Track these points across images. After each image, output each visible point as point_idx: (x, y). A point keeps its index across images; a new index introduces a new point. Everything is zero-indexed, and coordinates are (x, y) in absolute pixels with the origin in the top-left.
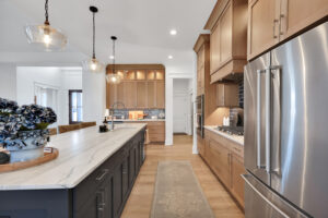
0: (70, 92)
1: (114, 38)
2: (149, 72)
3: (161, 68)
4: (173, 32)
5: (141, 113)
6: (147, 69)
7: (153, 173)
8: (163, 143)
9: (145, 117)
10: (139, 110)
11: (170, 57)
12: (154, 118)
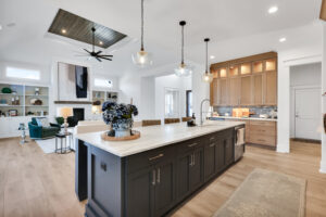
0: (188, 92)
1: (207, 40)
2: (256, 64)
3: (272, 56)
4: (273, 10)
5: (247, 110)
6: (253, 61)
7: (241, 177)
8: (274, 148)
9: (250, 115)
10: (242, 107)
11: (283, 40)
12: (263, 117)
